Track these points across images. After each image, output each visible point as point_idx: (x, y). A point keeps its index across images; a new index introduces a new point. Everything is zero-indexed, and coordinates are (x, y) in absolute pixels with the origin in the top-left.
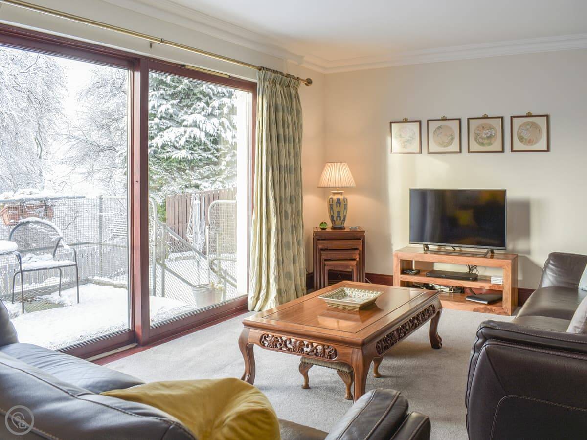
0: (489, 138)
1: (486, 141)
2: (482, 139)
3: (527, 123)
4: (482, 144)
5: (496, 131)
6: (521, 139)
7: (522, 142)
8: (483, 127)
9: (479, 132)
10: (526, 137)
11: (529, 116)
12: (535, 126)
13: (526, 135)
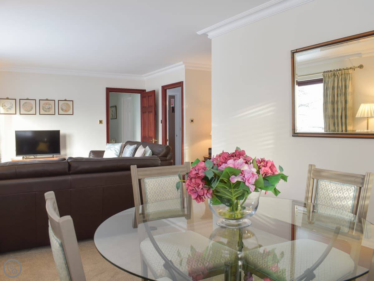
0: (49, 108)
1: (47, 110)
2: (46, 109)
3: (65, 103)
4: (46, 111)
5: (52, 106)
6: (62, 110)
7: (63, 111)
8: (46, 104)
9: (44, 106)
10: (64, 109)
11: (66, 100)
12: (68, 105)
13: (64, 108)
